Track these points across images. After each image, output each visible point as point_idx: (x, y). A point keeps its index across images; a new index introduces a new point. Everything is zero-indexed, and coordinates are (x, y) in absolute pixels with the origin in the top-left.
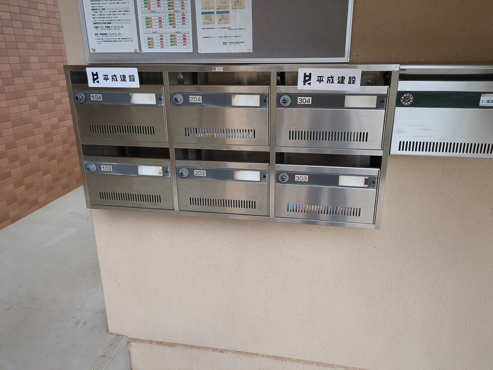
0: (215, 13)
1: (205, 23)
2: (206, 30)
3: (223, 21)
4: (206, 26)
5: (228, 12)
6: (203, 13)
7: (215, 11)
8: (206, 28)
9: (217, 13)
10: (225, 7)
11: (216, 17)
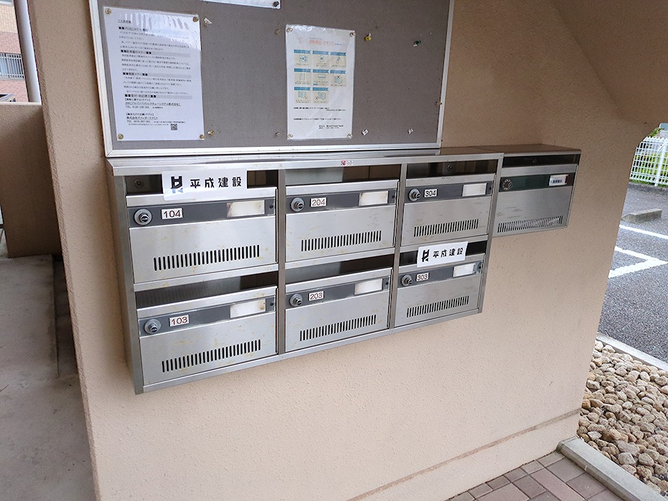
0: (311, 89)
1: (298, 101)
2: (299, 109)
3: (320, 100)
4: (299, 105)
5: (326, 89)
6: (296, 89)
7: (312, 87)
8: (299, 107)
9: (314, 89)
10: (323, 83)
11: (312, 94)
